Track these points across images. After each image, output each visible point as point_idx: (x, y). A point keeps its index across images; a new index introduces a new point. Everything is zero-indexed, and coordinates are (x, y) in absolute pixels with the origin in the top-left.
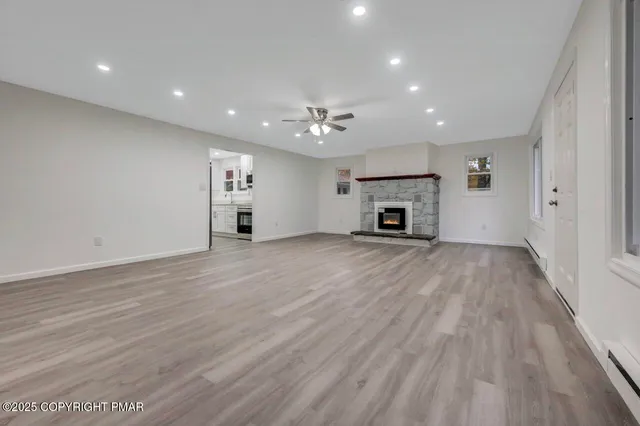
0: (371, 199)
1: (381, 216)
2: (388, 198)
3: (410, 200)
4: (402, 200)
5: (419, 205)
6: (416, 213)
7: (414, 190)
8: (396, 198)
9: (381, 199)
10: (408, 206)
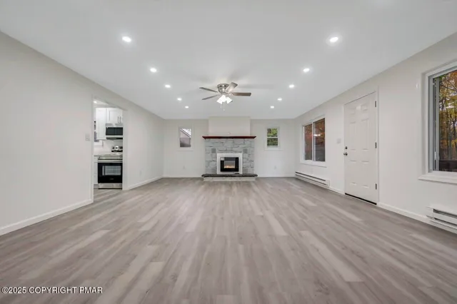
0: (214, 151)
1: (222, 163)
2: (226, 151)
3: (240, 152)
4: (236, 152)
5: (246, 155)
6: (245, 160)
7: (244, 146)
8: (232, 151)
9: (221, 151)
10: (240, 156)
